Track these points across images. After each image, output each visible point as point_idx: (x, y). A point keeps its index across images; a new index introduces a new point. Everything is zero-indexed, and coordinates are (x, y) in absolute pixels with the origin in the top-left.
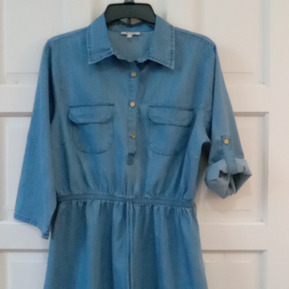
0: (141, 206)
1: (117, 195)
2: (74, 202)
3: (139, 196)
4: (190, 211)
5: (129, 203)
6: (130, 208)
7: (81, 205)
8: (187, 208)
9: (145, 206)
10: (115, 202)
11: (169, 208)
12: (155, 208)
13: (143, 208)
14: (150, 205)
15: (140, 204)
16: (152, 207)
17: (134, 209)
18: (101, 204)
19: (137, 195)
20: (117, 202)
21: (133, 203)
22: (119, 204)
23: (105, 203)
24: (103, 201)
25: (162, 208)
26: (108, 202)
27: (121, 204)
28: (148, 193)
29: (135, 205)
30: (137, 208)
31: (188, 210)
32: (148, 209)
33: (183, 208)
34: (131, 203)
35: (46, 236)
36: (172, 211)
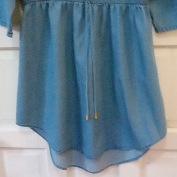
0: (99, 6)
2: (38, 4)
4: (144, 8)
5: (88, 3)
6: (89, 8)
7: (44, 6)
8: (141, 5)
9: (102, 6)
11: (124, 7)
12: (112, 7)
14: (107, 4)
15: (98, 4)
16: (109, 6)
18: (62, 5)
20: (77, 3)
21: (91, 3)
22: (78, 5)
23: (66, 4)
24: (64, 2)
25: (118, 7)
26: (68, 2)
27: (81, 4)
29: (93, 4)
30: (96, 8)
31: (142, 7)
32: (105, 8)
33: (137, 6)
34: (89, 3)
36: (128, 8)
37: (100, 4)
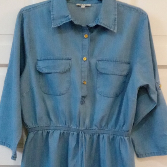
0: (91, 135)
1: (72, 127)
2: (40, 132)
3: (89, 128)
4: (128, 139)
5: (82, 133)
6: (82, 137)
7: (45, 134)
9: (93, 135)
10: (71, 132)
11: (111, 137)
12: (101, 137)
13: (91, 137)
14: (97, 134)
15: (90, 134)
16: (99, 136)
17: (85, 138)
18: (60, 134)
19: (88, 127)
20: (73, 132)
21: (84, 133)
22: (74, 134)
23: (64, 133)
24: (62, 131)
25: (106, 136)
26: (65, 132)
27: (76, 133)
28: (96, 125)
29: (85, 134)
30: (88, 137)
31: (126, 138)
32: (95, 137)
33: (122, 137)
34: (83, 133)
35: (14, 158)
36: (114, 139)
37: (91, 134)
